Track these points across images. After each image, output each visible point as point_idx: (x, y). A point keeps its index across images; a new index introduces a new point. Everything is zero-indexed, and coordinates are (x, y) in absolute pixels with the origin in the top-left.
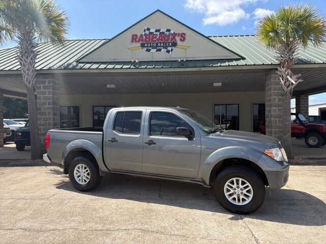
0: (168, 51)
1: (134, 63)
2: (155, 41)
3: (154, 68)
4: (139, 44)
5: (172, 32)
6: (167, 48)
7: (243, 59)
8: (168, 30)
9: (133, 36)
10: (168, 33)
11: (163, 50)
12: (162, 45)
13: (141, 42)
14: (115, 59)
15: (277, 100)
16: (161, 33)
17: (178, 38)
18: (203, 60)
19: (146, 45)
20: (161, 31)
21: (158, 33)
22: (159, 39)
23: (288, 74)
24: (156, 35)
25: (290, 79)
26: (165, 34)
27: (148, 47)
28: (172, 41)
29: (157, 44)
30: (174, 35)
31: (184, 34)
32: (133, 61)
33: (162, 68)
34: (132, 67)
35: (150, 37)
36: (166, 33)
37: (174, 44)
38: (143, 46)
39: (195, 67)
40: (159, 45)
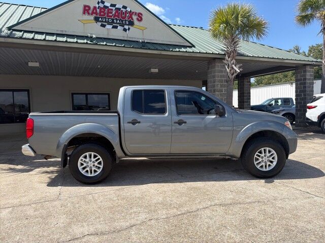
0: (125, 30)
1: (91, 38)
2: (111, 16)
3: (115, 46)
4: (92, 17)
5: (128, 9)
6: (123, 26)
7: (194, 46)
8: (125, 7)
9: (85, 6)
10: (124, 10)
11: (119, 27)
12: (118, 21)
13: (94, 15)
14: (62, 31)
15: (219, 86)
16: (116, 9)
17: (135, 17)
18: (160, 44)
19: (100, 19)
20: (117, 7)
21: (114, 8)
22: (115, 15)
23: (233, 64)
24: (112, 10)
25: (235, 68)
26: (122, 11)
27: (102, 21)
28: (128, 19)
29: (113, 20)
30: (131, 13)
31: (142, 14)
32: (89, 35)
33: (124, 46)
34: (89, 42)
35: (105, 10)
36: (122, 9)
37: (131, 23)
38: (96, 19)
39: (157, 49)
40: (115, 21)
